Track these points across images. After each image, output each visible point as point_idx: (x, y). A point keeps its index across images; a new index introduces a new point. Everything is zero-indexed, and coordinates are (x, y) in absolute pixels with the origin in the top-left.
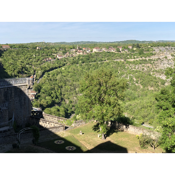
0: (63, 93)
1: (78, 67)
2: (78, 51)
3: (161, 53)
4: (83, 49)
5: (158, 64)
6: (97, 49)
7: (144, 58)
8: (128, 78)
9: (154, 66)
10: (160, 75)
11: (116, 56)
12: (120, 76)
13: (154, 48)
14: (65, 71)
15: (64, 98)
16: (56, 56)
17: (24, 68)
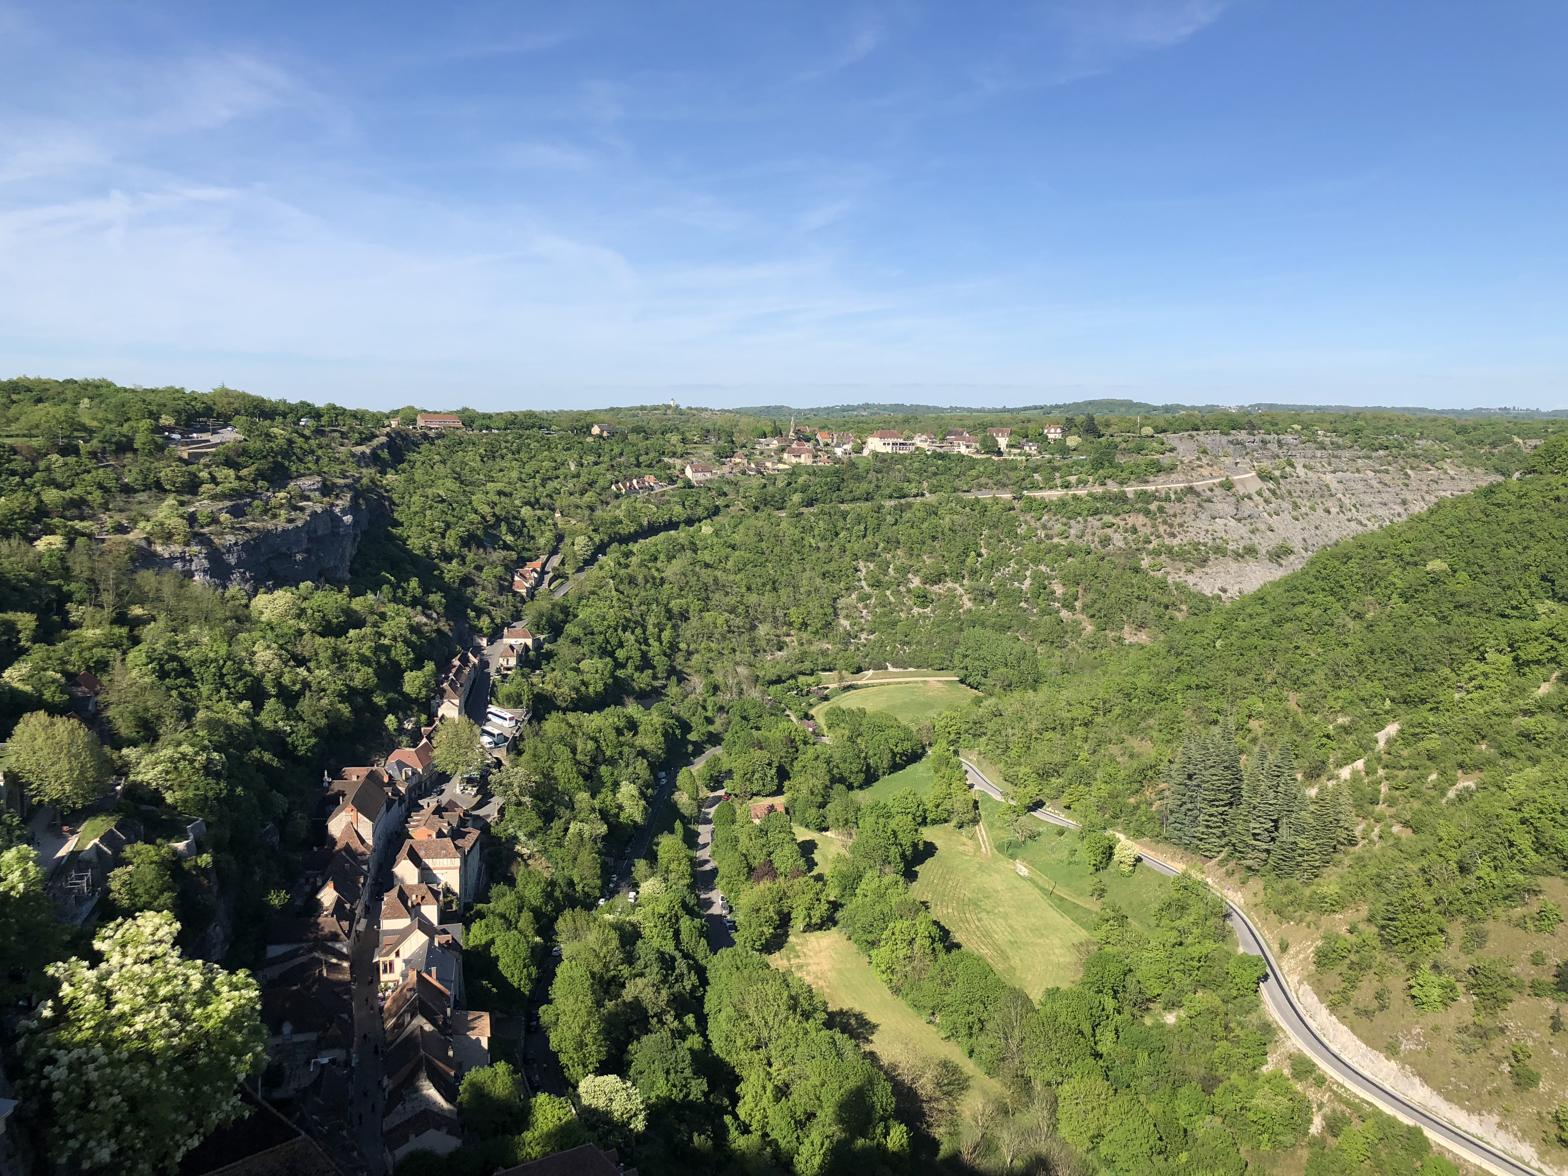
0: (683, 646)
1: (784, 525)
2: (794, 446)
3: (1205, 461)
4: (818, 437)
5: (1185, 518)
6: (887, 441)
7: (1113, 487)
8: (1028, 582)
9: (1162, 529)
10: (1190, 571)
11: (974, 473)
12: (986, 573)
13: (1171, 439)
14: (715, 540)
15: (688, 671)
16: (683, 471)
17: (506, 520)
